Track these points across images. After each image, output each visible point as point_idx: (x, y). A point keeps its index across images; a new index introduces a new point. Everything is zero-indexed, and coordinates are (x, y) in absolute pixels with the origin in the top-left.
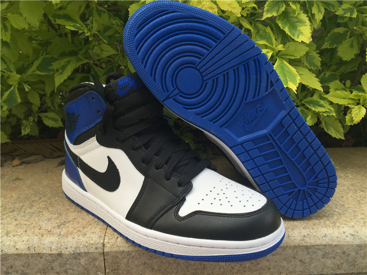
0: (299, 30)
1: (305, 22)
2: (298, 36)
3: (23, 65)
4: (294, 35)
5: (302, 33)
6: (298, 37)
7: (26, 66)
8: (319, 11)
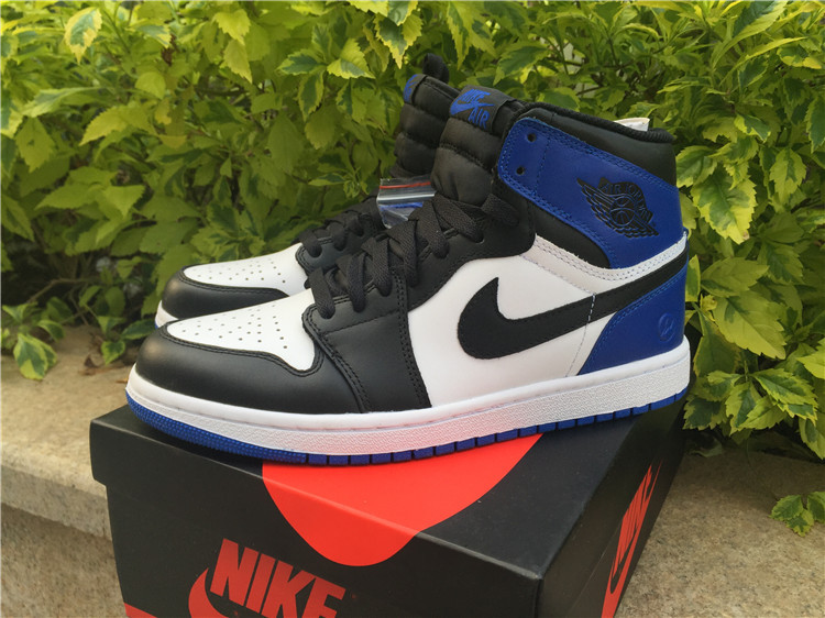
0: (732, 215)
1: (748, 199)
2: (727, 225)
3: (278, 224)
4: (716, 223)
5: (736, 221)
6: (724, 229)
7: (281, 225)
8: (791, 175)
